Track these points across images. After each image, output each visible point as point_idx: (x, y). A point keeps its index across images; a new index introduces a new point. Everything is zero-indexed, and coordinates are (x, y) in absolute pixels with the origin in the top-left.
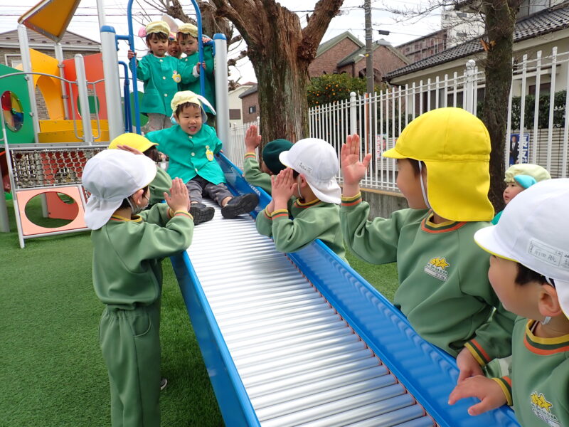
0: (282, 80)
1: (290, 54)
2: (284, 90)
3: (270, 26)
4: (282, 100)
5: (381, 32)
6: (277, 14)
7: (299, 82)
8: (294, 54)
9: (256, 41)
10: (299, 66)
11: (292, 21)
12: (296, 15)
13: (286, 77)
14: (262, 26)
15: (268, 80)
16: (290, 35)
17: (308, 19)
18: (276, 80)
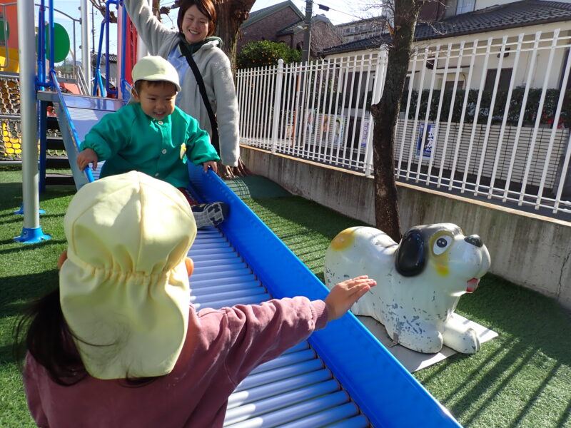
5: (322, 7)
7: (230, 41)
10: (230, 24)
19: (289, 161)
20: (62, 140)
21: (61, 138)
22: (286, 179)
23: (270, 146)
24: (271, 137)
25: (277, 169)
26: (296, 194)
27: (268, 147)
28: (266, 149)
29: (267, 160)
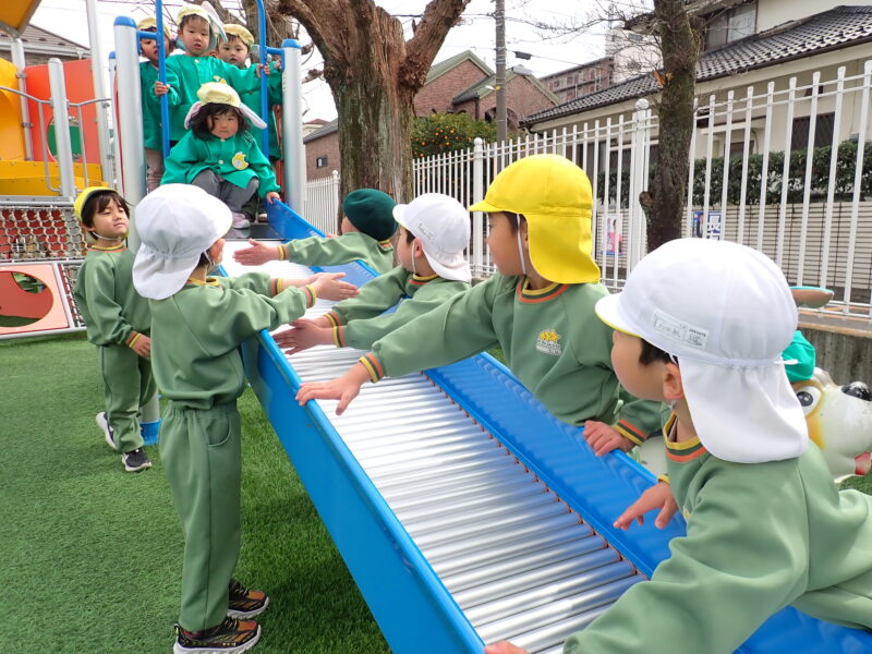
0: (376, 115)
1: (388, 77)
2: (377, 130)
3: (360, 35)
4: (374, 145)
5: (519, 55)
6: (370, 17)
7: (401, 120)
8: (394, 78)
9: (337, 55)
10: (400, 96)
11: (391, 28)
12: (397, 20)
13: (382, 111)
14: (347, 34)
15: (355, 114)
16: (387, 50)
17: (415, 27)
18: (367, 115)
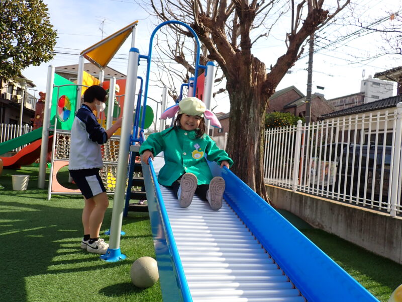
0: (249, 106)
2: (249, 113)
3: (245, 68)
4: (247, 120)
5: (318, 87)
6: (251, 61)
7: (261, 109)
8: (259, 90)
9: (233, 78)
10: (262, 98)
11: (260, 67)
12: (263, 64)
14: (239, 68)
15: (238, 105)
17: (271, 68)
18: (244, 106)
19: (309, 199)
20: (143, 180)
21: (143, 178)
22: (307, 213)
23: (291, 185)
24: (292, 179)
25: (298, 204)
26: (317, 227)
27: (289, 186)
28: (287, 188)
29: (289, 197)
